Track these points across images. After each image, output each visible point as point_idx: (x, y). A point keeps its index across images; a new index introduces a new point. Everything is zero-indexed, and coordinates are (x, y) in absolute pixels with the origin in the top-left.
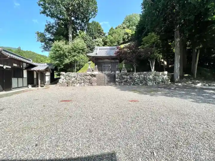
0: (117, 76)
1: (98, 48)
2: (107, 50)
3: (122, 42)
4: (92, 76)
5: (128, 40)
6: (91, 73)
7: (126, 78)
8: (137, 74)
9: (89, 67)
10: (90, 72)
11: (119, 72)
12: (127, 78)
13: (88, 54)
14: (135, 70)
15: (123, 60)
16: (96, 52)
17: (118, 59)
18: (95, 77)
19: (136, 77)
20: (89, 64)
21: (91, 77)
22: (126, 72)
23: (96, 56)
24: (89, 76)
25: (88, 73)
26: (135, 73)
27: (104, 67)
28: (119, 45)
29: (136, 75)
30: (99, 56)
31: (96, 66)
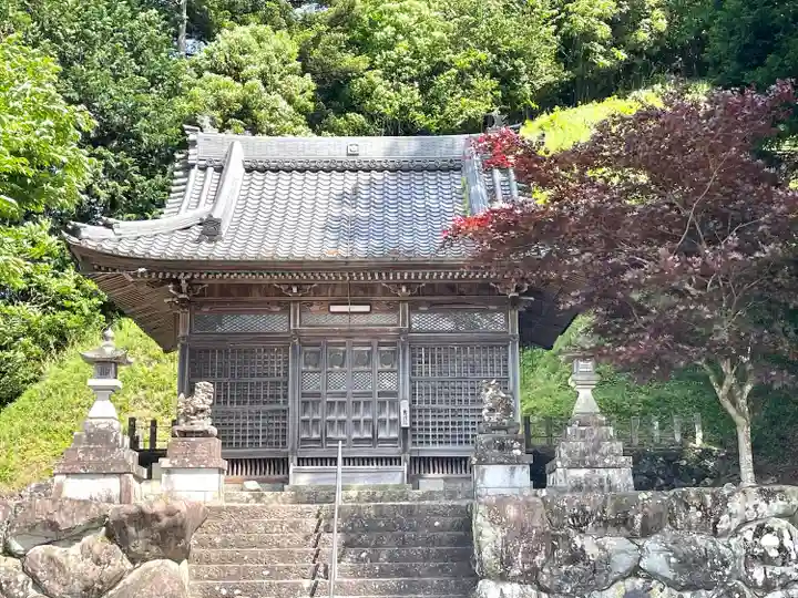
0: (488, 537)
1: (241, 146)
2: (351, 176)
3: (547, 72)
4: (139, 546)
5: (622, 55)
6: (125, 496)
7: (623, 563)
8: (777, 505)
9: (103, 412)
10: (112, 485)
11: (523, 476)
12: (635, 571)
13: (93, 236)
14: (746, 457)
15: (573, 314)
16: (203, 211)
17: (507, 304)
18: (181, 555)
19: (764, 559)
20: (106, 366)
21: (120, 561)
22: (622, 477)
23: (204, 251)
24: (96, 541)
25: (77, 489)
26: (745, 501)
27: (311, 399)
28: (517, 115)
29: (761, 531)
30: (251, 253)
31: (204, 394)
